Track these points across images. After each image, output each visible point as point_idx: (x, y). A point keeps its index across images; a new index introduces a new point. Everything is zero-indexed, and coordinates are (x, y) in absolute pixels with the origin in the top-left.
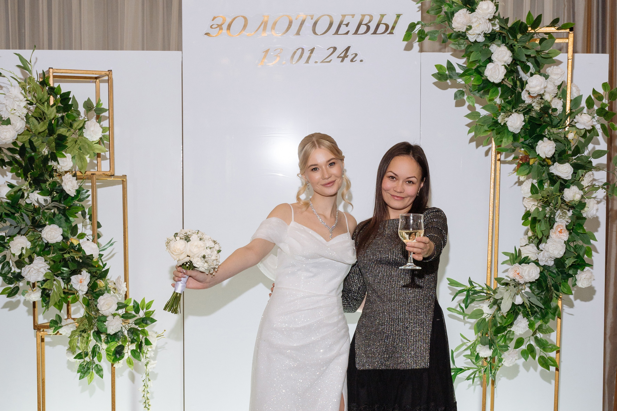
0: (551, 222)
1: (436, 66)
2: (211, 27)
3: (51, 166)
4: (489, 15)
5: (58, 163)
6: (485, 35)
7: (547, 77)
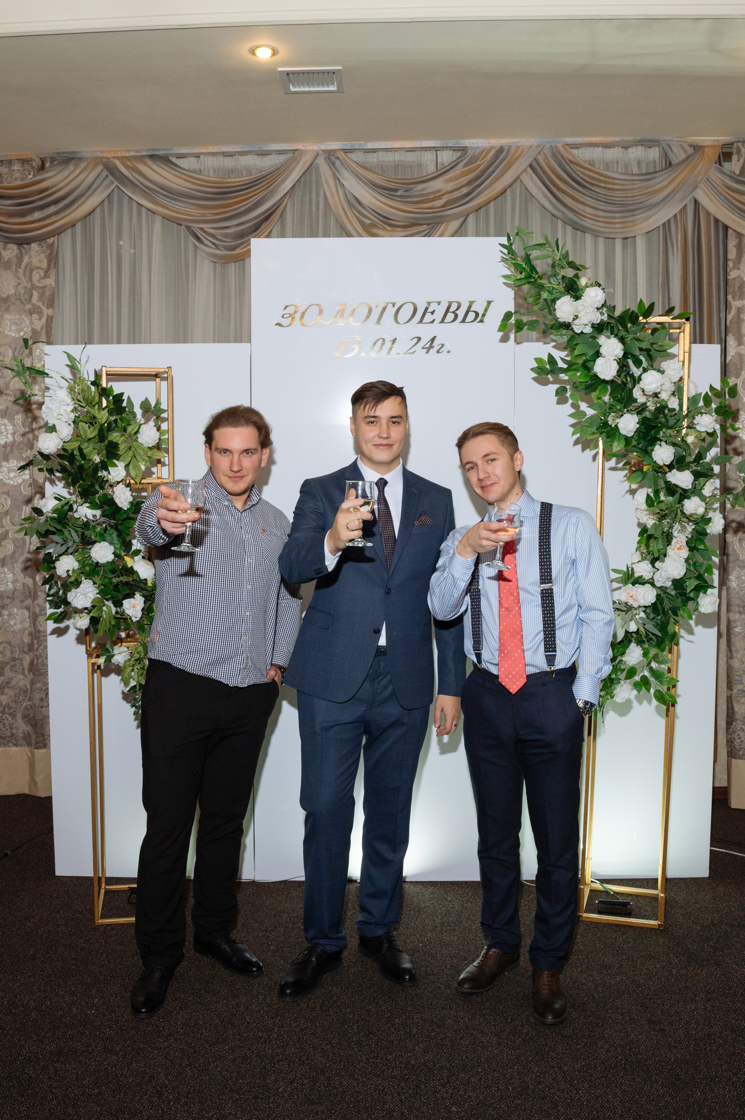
0: (668, 538)
1: (535, 359)
2: (283, 317)
3: (101, 476)
4: (598, 303)
5: (109, 473)
6: (593, 326)
7: (662, 372)
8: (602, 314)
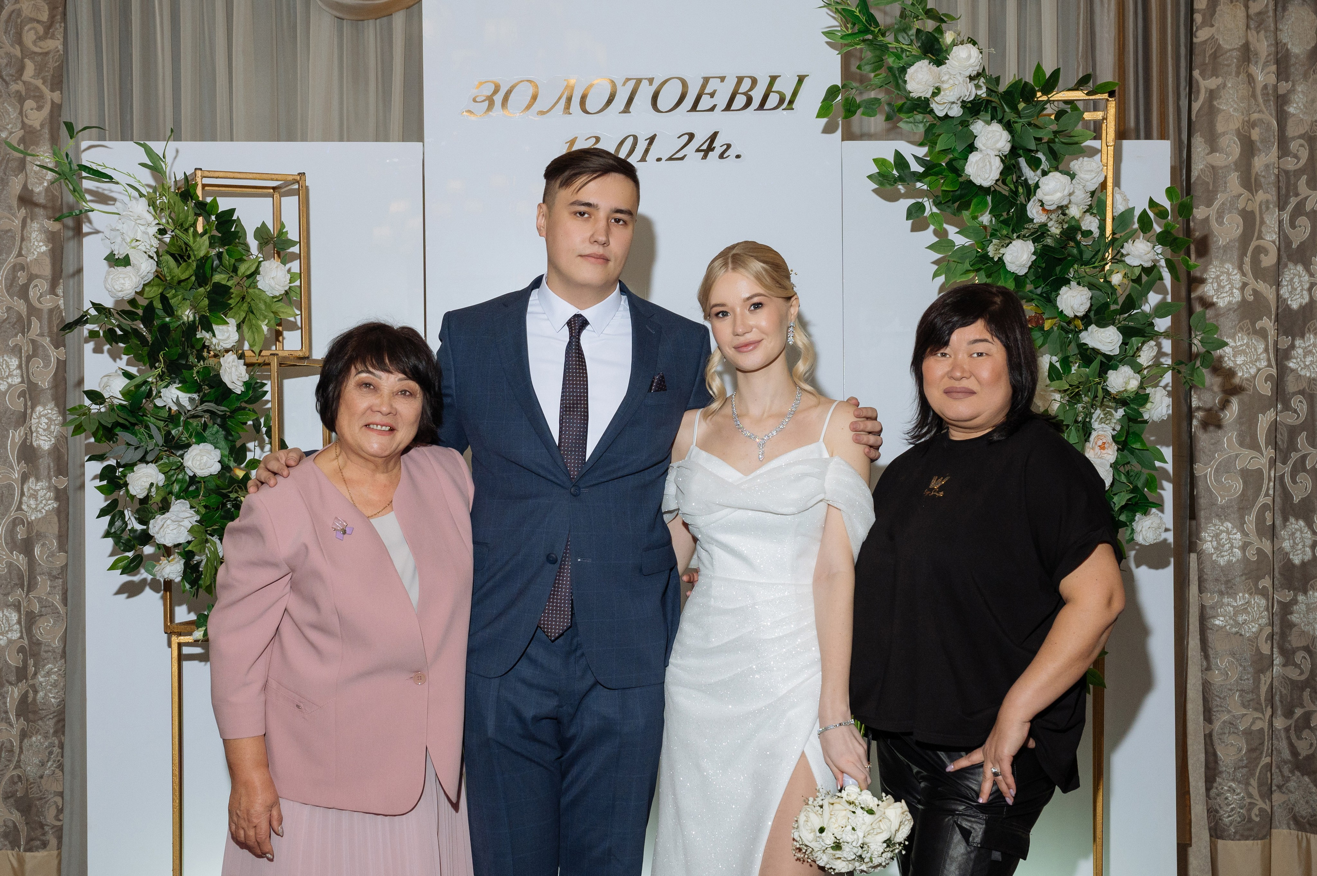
0: (1086, 430)
1: (874, 160)
3: (201, 339)
4: (972, 70)
5: (214, 335)
6: (964, 104)
7: (1072, 176)
8: (978, 87)
